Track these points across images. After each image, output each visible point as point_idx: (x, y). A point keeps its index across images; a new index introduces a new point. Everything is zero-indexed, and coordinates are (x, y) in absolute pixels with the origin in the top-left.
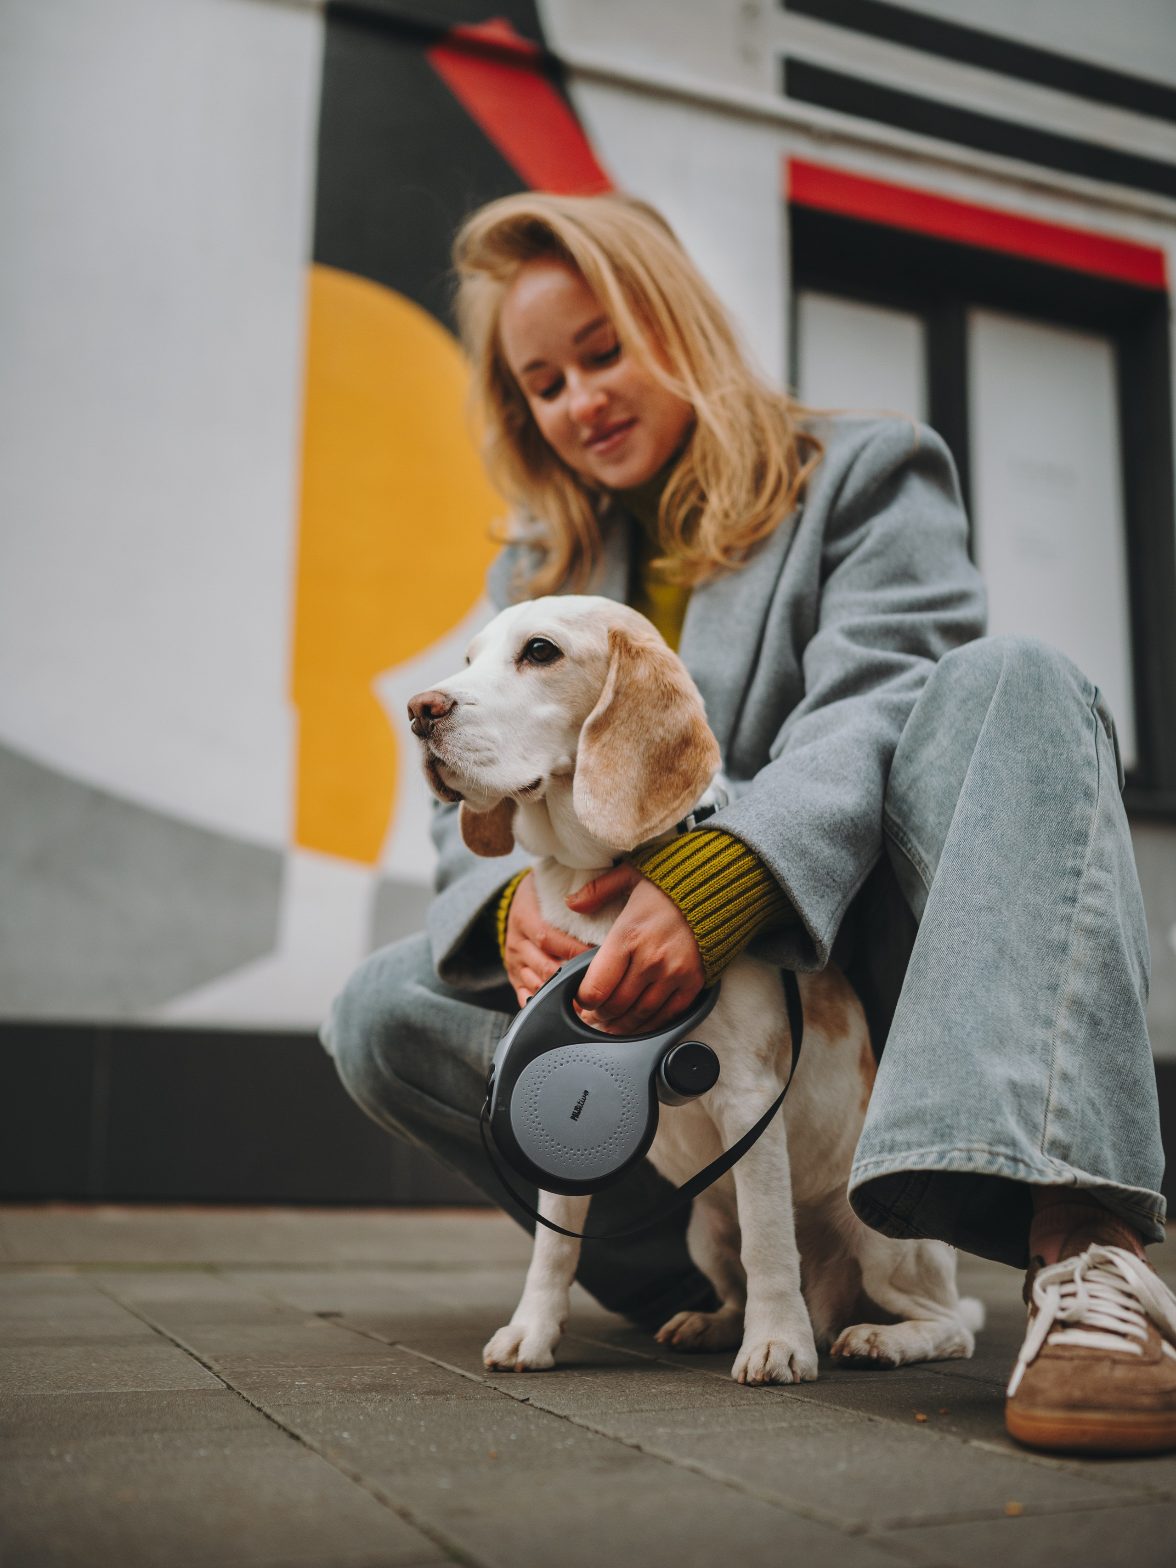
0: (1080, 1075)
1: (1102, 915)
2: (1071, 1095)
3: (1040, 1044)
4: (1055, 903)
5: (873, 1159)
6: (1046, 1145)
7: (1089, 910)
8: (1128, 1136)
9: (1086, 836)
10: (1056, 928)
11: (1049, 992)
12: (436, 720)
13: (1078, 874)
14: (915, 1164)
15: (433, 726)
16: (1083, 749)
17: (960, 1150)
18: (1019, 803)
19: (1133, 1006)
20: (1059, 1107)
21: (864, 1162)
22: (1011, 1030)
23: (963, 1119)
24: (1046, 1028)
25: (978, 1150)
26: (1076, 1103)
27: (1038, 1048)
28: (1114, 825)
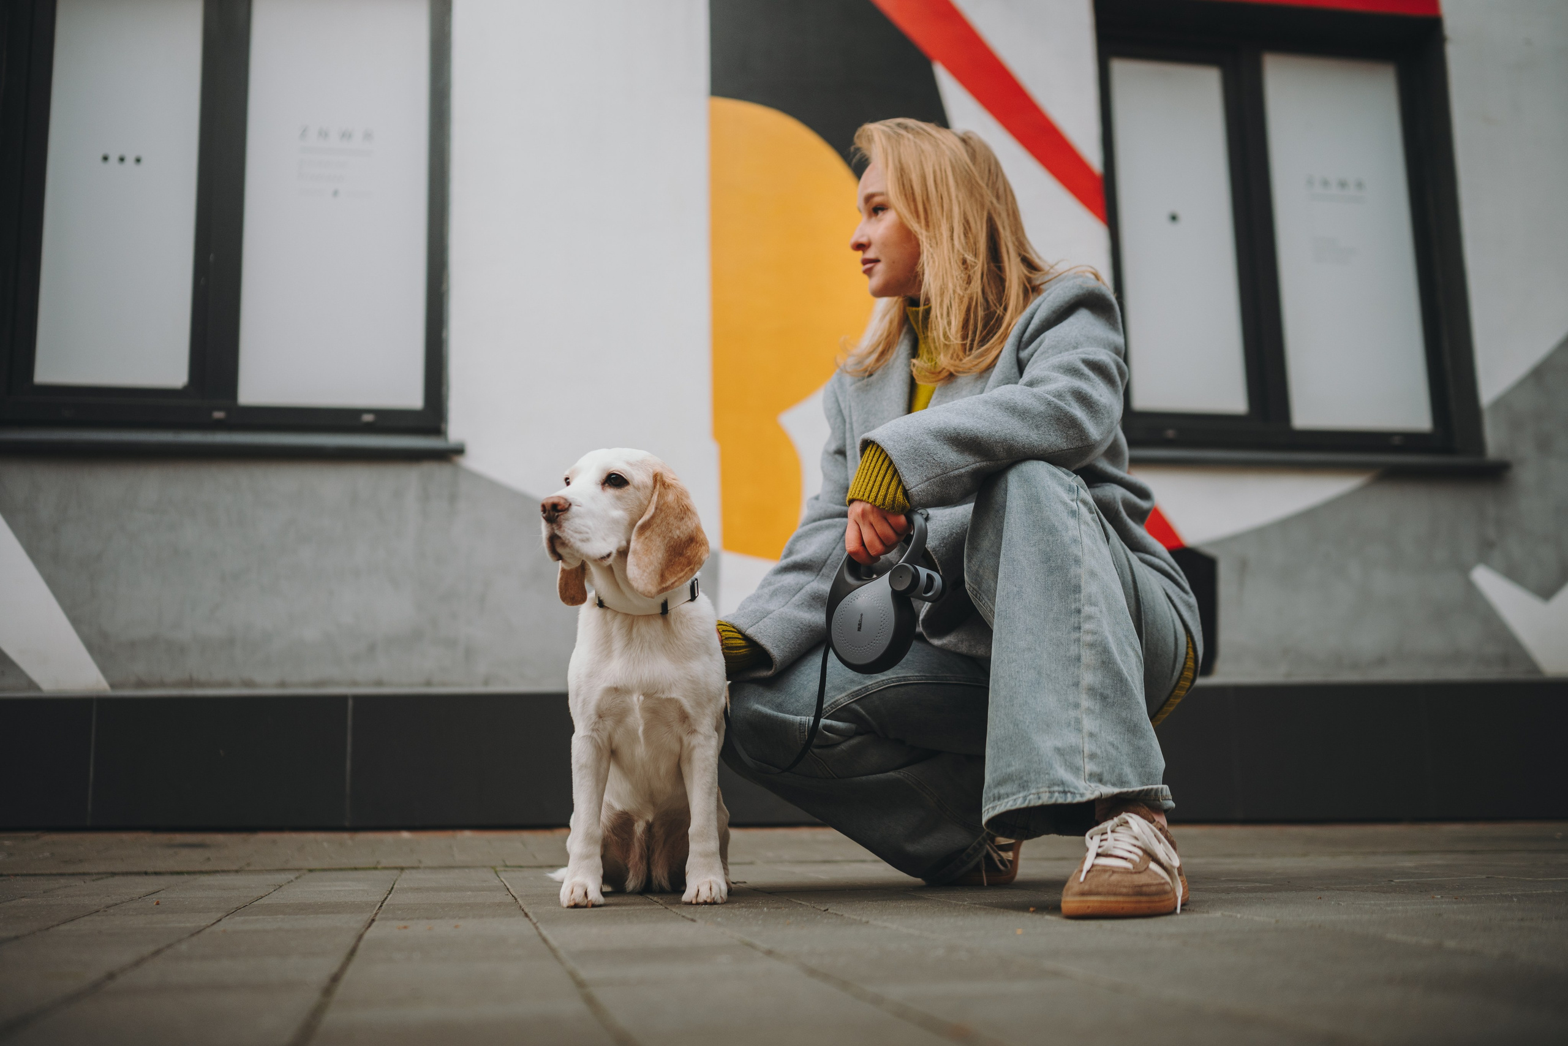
0: (1101, 731)
1: (1096, 633)
2: (1097, 744)
3: (1073, 720)
4: (1069, 633)
5: (991, 805)
6: (1087, 777)
7: (1088, 633)
8: (1138, 757)
9: (1080, 587)
10: (1072, 648)
11: (1074, 688)
12: (560, 513)
13: (1079, 611)
14: (1012, 806)
15: (558, 516)
16: (1070, 533)
17: (1034, 794)
18: (1037, 579)
19: (1124, 681)
20: (1091, 753)
21: (987, 808)
22: (1053, 717)
23: (1033, 776)
24: (1076, 709)
25: (1042, 792)
26: (1101, 748)
27: (1073, 723)
28: (1096, 575)
